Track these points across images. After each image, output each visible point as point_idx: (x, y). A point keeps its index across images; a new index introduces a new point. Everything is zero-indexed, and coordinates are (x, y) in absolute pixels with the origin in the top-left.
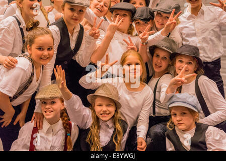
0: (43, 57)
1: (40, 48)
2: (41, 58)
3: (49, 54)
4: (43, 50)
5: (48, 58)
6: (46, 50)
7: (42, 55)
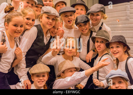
0: (17, 31)
1: (15, 25)
2: (15, 32)
3: (21, 30)
4: (17, 26)
5: (19, 32)
6: (19, 27)
7: (17, 30)
